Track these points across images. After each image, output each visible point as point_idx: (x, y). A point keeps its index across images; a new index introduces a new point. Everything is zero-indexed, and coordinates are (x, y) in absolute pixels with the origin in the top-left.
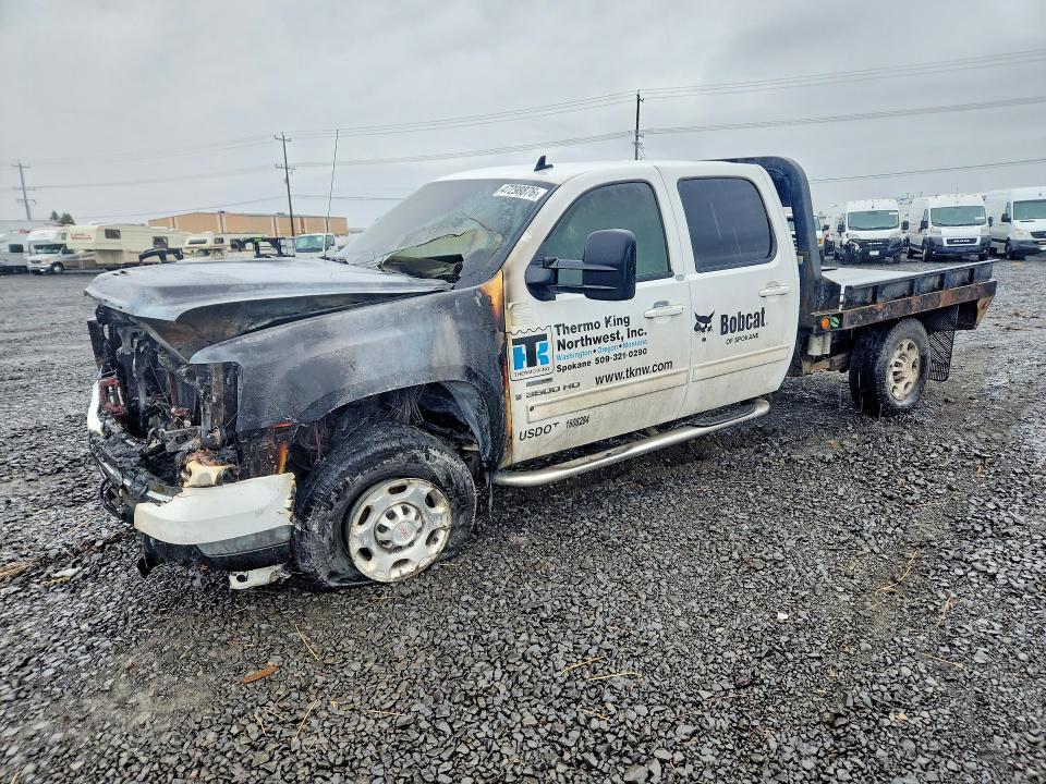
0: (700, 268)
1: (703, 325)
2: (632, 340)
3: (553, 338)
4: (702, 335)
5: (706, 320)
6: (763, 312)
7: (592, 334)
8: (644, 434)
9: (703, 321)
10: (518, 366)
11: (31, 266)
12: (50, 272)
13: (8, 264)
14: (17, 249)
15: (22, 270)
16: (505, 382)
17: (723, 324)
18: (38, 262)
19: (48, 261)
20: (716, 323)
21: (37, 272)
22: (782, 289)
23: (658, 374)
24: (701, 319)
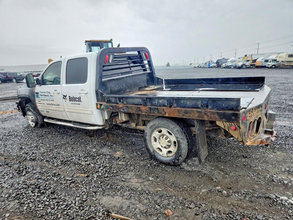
0: (67, 83)
1: (65, 98)
2: (51, 97)
3: (40, 94)
4: (65, 100)
5: (65, 96)
6: (80, 98)
7: (45, 94)
8: (52, 119)
9: (65, 97)
10: (36, 98)
11: (267, 66)
12: (271, 68)
13: (263, 65)
14: (267, 61)
15: (265, 67)
16: (35, 100)
17: (70, 99)
18: (269, 65)
19: (271, 64)
20: (68, 97)
21: (268, 68)
22: (86, 92)
23: (57, 107)
24: (64, 96)
